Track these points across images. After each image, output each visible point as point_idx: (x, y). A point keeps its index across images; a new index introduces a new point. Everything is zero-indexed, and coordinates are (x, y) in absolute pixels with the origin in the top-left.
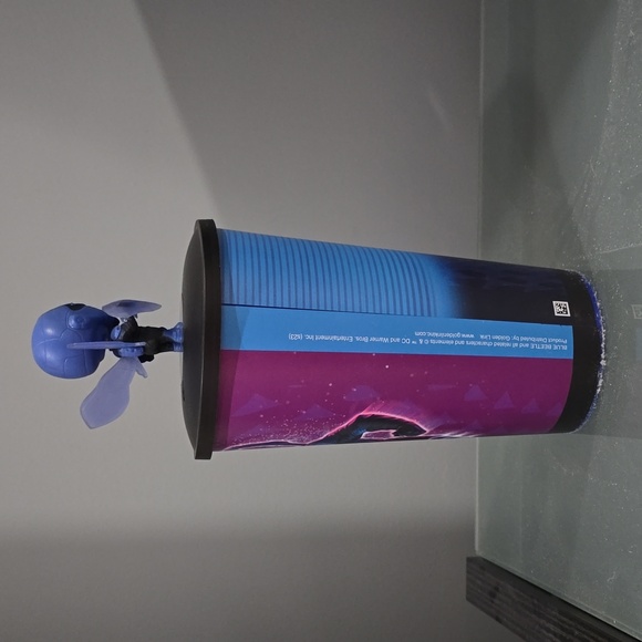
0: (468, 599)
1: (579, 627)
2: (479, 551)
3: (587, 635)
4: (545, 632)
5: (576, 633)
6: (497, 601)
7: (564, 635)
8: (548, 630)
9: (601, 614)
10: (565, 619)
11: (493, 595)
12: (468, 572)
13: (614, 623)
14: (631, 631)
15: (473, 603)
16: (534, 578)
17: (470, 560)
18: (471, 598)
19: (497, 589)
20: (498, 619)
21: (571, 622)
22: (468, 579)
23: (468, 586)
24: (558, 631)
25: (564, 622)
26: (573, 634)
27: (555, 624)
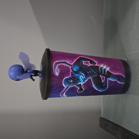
0: (100, 126)
2: (102, 116)
5: (126, 134)
6: (107, 127)
9: (132, 131)
11: (106, 126)
12: (100, 121)
13: (135, 132)
15: (101, 127)
16: (116, 122)
17: (100, 118)
18: (101, 126)
19: (107, 124)
20: (107, 131)
21: (125, 132)
23: (100, 124)
24: (122, 134)
25: (123, 132)
26: (125, 135)
27: (121, 132)
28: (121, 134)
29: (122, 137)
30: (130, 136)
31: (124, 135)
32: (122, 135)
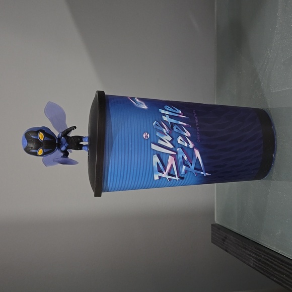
0: (212, 242)
1: (264, 254)
2: (217, 221)
3: (268, 257)
4: (248, 256)
5: (263, 256)
6: (226, 243)
7: (257, 257)
8: (250, 255)
9: (274, 248)
10: (258, 251)
11: (224, 240)
12: (212, 230)
13: (280, 252)
14: (287, 255)
17: (213, 225)
18: (214, 241)
19: (226, 238)
21: (260, 252)
22: (212, 233)
23: (212, 236)
26: (261, 257)
27: (253, 253)
28: (253, 257)
29: (255, 262)
30: (270, 260)
31: (259, 258)
32: (256, 258)
